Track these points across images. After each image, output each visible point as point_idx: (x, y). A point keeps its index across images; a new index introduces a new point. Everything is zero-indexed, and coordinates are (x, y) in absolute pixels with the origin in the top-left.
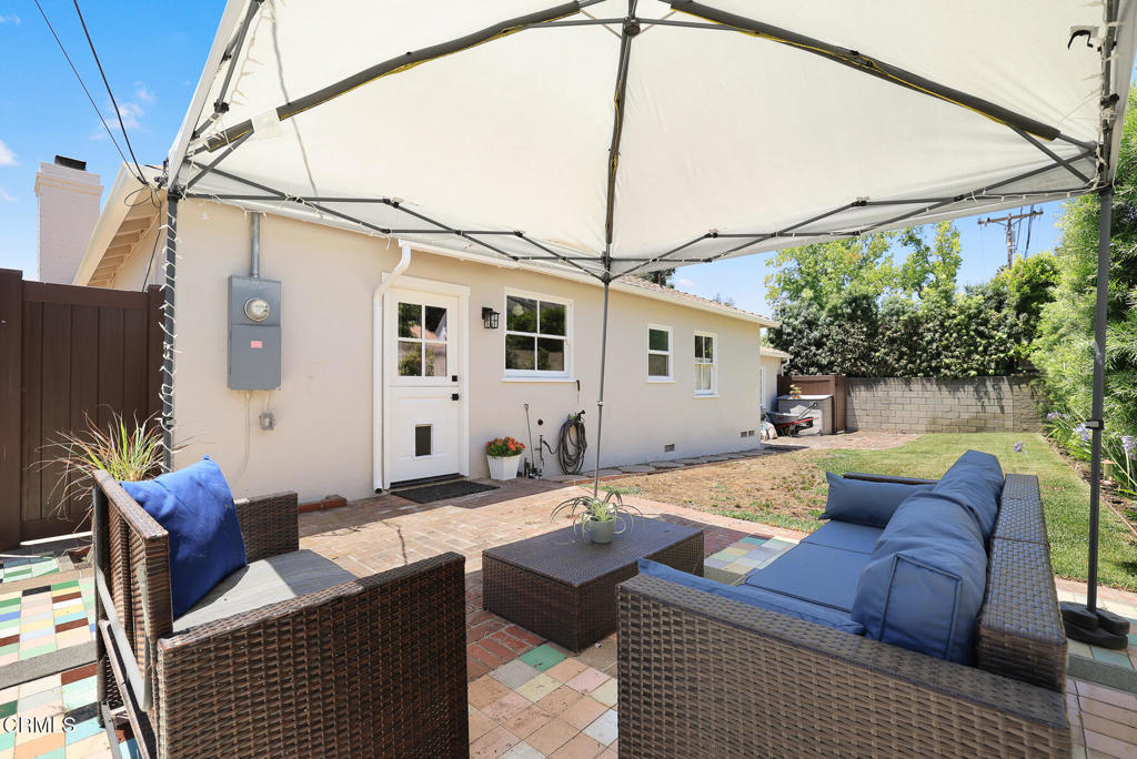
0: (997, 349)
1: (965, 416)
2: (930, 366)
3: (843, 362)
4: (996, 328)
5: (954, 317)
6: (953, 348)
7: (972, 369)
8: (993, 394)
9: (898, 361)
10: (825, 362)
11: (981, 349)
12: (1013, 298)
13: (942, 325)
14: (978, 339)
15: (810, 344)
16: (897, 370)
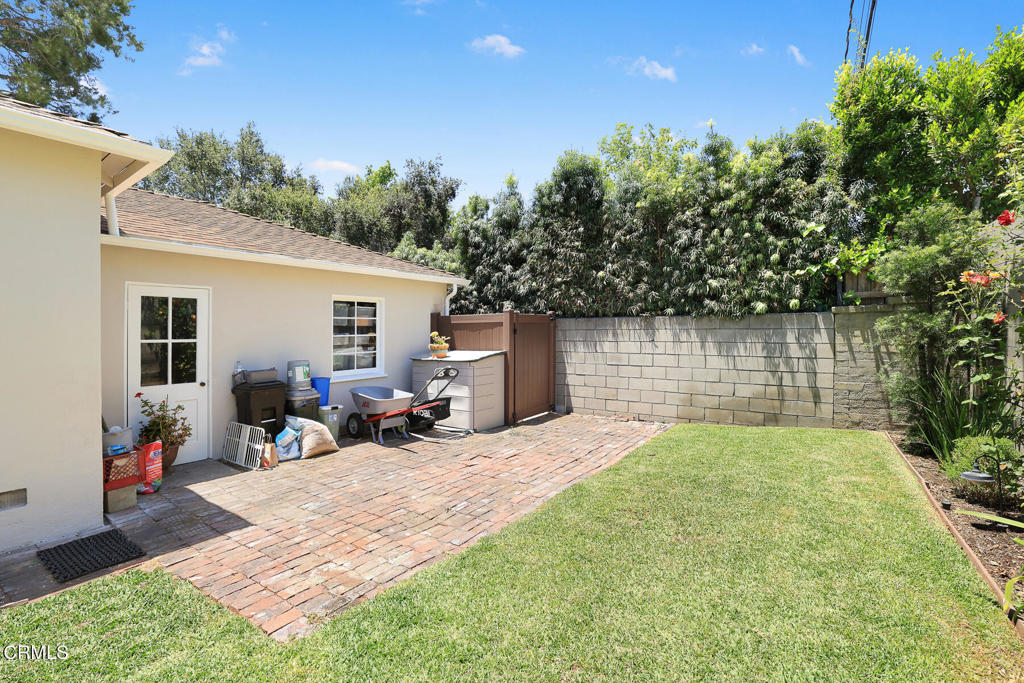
0: (805, 258)
1: (745, 391)
2: (685, 295)
3: (550, 289)
4: (806, 214)
5: (728, 194)
6: (725, 259)
7: (758, 298)
8: (794, 351)
9: (634, 285)
10: (523, 290)
11: (775, 257)
12: (837, 154)
13: (706, 213)
14: (771, 239)
15: (505, 262)
16: (631, 302)
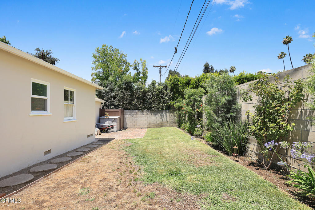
0: (166, 102)
1: (158, 122)
2: (149, 107)
3: (123, 104)
4: (166, 96)
5: (156, 92)
6: (155, 101)
7: (160, 108)
8: (165, 116)
9: (140, 105)
10: (116, 104)
11: (162, 102)
12: (169, 88)
13: (152, 94)
14: (161, 99)
15: (111, 97)
16: (139, 108)
